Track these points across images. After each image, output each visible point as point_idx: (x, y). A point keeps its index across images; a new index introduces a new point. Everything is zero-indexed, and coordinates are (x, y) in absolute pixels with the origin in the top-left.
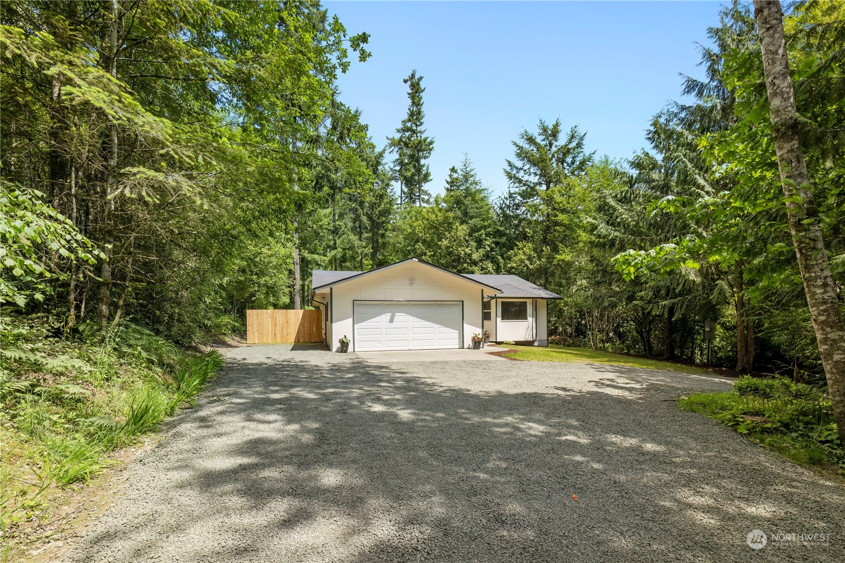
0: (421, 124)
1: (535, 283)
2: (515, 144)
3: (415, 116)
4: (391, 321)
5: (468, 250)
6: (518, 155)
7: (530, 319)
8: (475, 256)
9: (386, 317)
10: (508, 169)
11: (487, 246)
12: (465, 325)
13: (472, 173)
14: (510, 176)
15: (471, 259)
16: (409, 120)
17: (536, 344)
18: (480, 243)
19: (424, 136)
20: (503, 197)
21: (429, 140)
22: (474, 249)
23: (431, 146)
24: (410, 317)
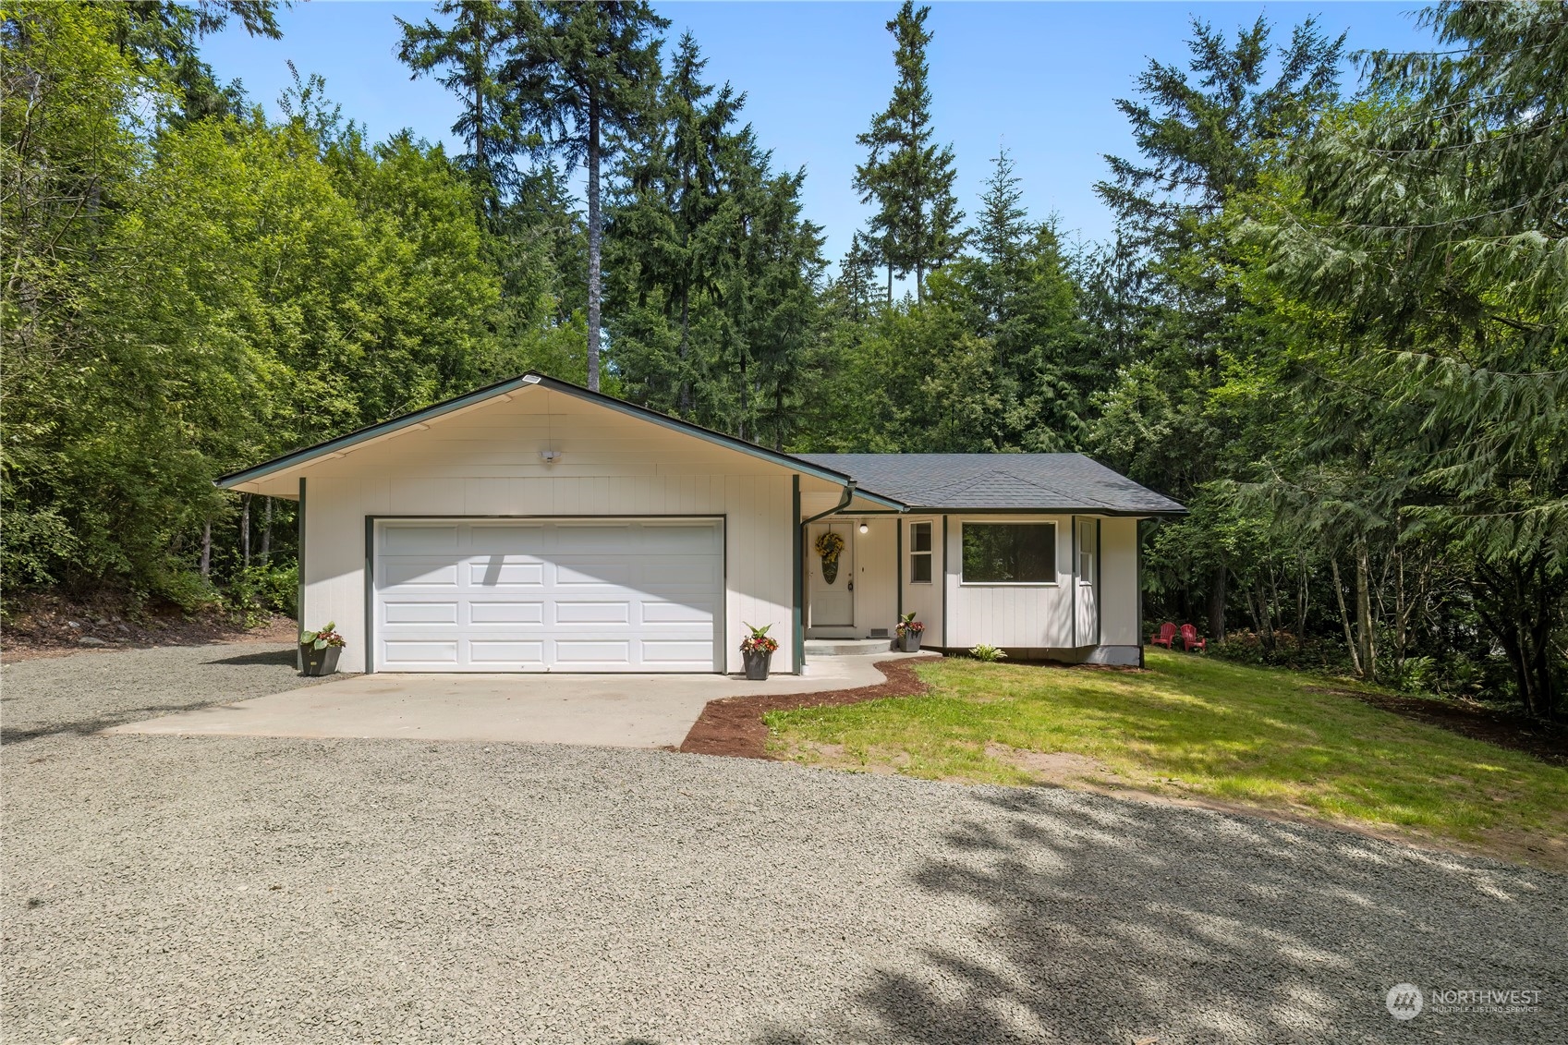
0: (925, 118)
1: (1125, 473)
2: (1127, 108)
3: (910, 101)
4: (491, 579)
5: (993, 402)
6: (1146, 143)
7: (1063, 579)
8: (1015, 417)
9: (475, 567)
10: (1112, 179)
11: (1044, 388)
12: (729, 593)
13: (1014, 207)
14: (1113, 196)
15: (1003, 427)
16: (892, 114)
17: (1098, 657)
18: (1027, 378)
19: (926, 147)
20: (1100, 259)
21: (937, 154)
22: (1013, 400)
23: (948, 169)
24: (551, 568)
